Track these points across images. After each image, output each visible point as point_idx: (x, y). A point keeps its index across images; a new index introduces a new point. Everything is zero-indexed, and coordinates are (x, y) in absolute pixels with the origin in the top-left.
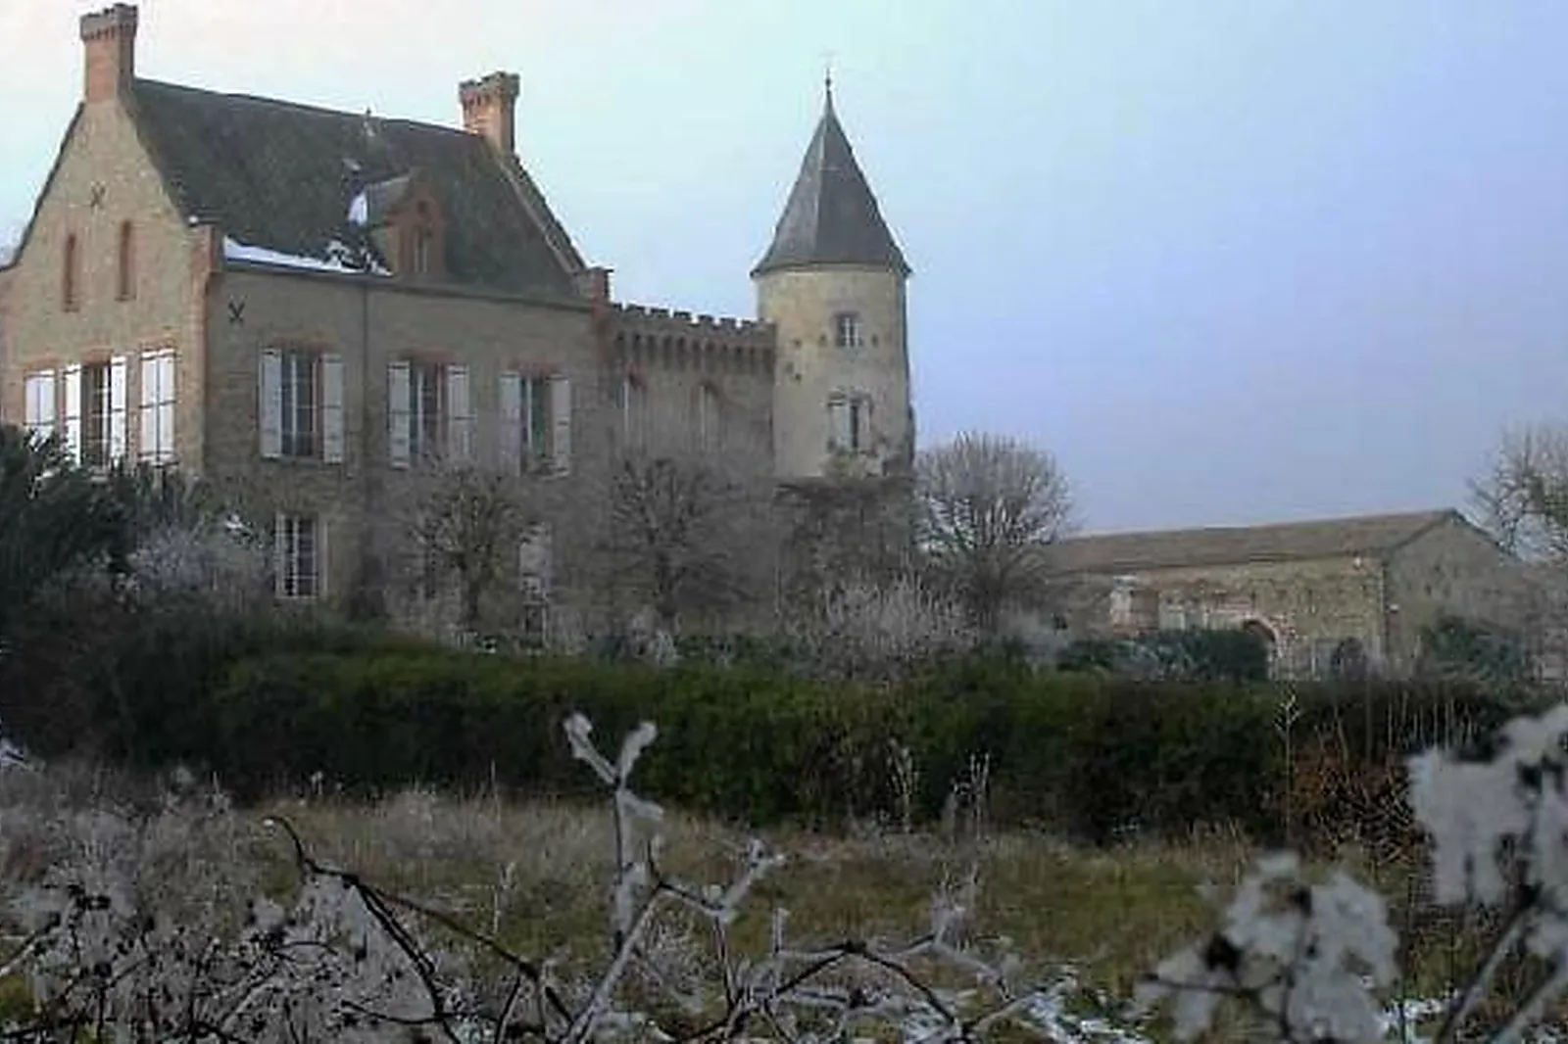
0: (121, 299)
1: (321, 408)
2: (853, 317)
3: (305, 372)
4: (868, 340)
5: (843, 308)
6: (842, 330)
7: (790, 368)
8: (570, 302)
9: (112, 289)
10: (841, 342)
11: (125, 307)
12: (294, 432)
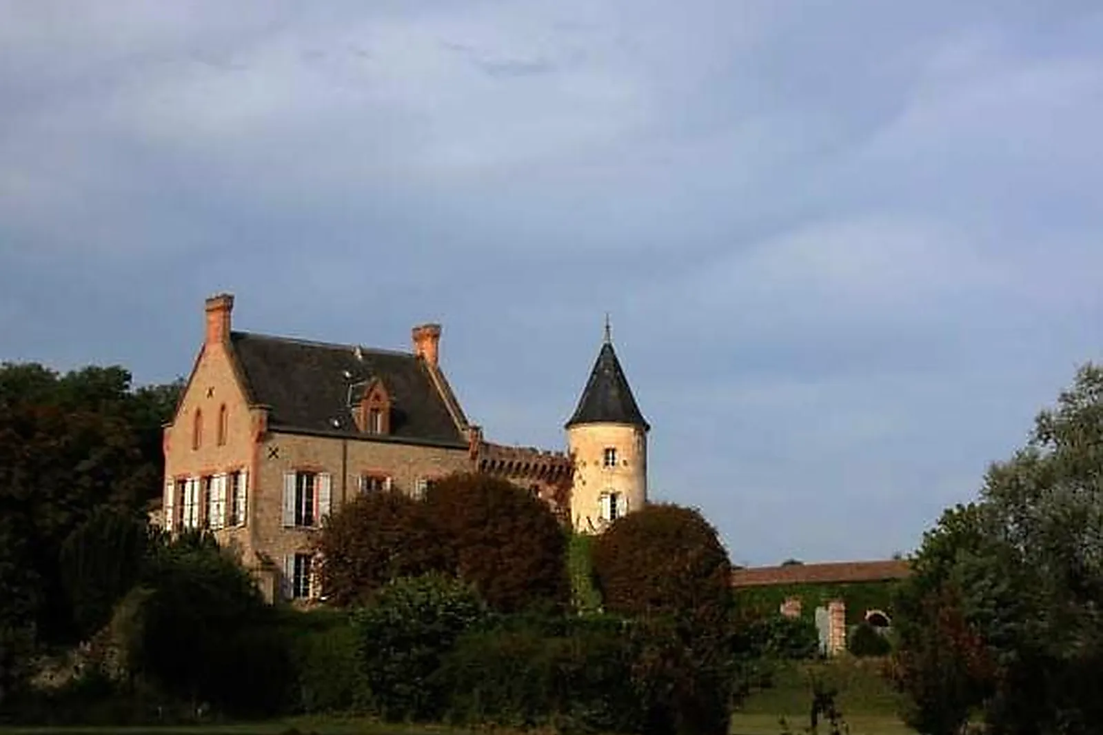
0: (220, 444)
1: (317, 501)
2: (614, 451)
3: (310, 483)
4: (621, 463)
5: (607, 446)
6: (607, 458)
7: (580, 477)
8: (457, 444)
9: (215, 440)
10: (607, 464)
11: (221, 448)
12: (303, 513)
